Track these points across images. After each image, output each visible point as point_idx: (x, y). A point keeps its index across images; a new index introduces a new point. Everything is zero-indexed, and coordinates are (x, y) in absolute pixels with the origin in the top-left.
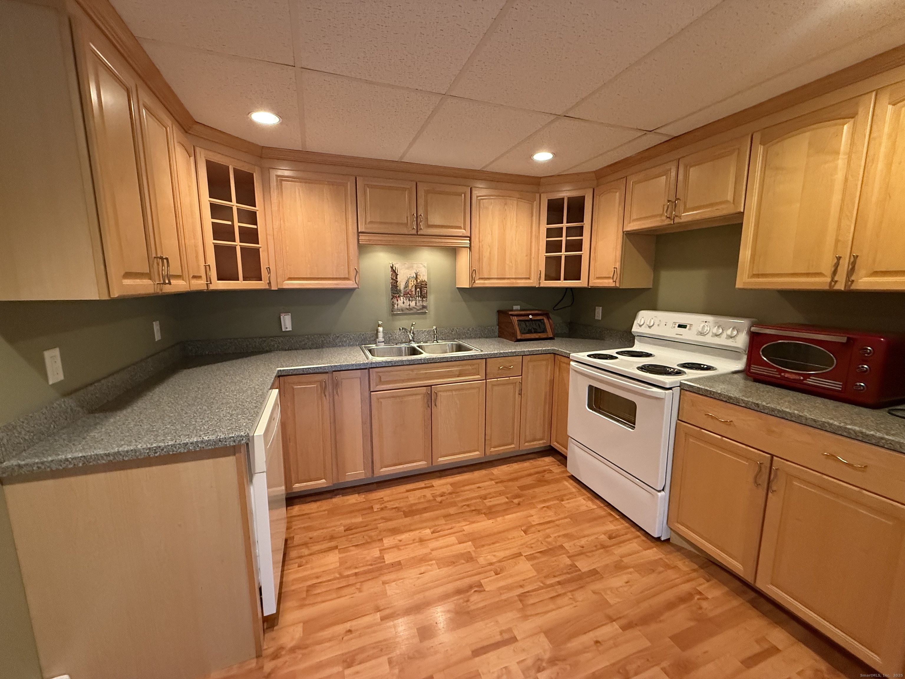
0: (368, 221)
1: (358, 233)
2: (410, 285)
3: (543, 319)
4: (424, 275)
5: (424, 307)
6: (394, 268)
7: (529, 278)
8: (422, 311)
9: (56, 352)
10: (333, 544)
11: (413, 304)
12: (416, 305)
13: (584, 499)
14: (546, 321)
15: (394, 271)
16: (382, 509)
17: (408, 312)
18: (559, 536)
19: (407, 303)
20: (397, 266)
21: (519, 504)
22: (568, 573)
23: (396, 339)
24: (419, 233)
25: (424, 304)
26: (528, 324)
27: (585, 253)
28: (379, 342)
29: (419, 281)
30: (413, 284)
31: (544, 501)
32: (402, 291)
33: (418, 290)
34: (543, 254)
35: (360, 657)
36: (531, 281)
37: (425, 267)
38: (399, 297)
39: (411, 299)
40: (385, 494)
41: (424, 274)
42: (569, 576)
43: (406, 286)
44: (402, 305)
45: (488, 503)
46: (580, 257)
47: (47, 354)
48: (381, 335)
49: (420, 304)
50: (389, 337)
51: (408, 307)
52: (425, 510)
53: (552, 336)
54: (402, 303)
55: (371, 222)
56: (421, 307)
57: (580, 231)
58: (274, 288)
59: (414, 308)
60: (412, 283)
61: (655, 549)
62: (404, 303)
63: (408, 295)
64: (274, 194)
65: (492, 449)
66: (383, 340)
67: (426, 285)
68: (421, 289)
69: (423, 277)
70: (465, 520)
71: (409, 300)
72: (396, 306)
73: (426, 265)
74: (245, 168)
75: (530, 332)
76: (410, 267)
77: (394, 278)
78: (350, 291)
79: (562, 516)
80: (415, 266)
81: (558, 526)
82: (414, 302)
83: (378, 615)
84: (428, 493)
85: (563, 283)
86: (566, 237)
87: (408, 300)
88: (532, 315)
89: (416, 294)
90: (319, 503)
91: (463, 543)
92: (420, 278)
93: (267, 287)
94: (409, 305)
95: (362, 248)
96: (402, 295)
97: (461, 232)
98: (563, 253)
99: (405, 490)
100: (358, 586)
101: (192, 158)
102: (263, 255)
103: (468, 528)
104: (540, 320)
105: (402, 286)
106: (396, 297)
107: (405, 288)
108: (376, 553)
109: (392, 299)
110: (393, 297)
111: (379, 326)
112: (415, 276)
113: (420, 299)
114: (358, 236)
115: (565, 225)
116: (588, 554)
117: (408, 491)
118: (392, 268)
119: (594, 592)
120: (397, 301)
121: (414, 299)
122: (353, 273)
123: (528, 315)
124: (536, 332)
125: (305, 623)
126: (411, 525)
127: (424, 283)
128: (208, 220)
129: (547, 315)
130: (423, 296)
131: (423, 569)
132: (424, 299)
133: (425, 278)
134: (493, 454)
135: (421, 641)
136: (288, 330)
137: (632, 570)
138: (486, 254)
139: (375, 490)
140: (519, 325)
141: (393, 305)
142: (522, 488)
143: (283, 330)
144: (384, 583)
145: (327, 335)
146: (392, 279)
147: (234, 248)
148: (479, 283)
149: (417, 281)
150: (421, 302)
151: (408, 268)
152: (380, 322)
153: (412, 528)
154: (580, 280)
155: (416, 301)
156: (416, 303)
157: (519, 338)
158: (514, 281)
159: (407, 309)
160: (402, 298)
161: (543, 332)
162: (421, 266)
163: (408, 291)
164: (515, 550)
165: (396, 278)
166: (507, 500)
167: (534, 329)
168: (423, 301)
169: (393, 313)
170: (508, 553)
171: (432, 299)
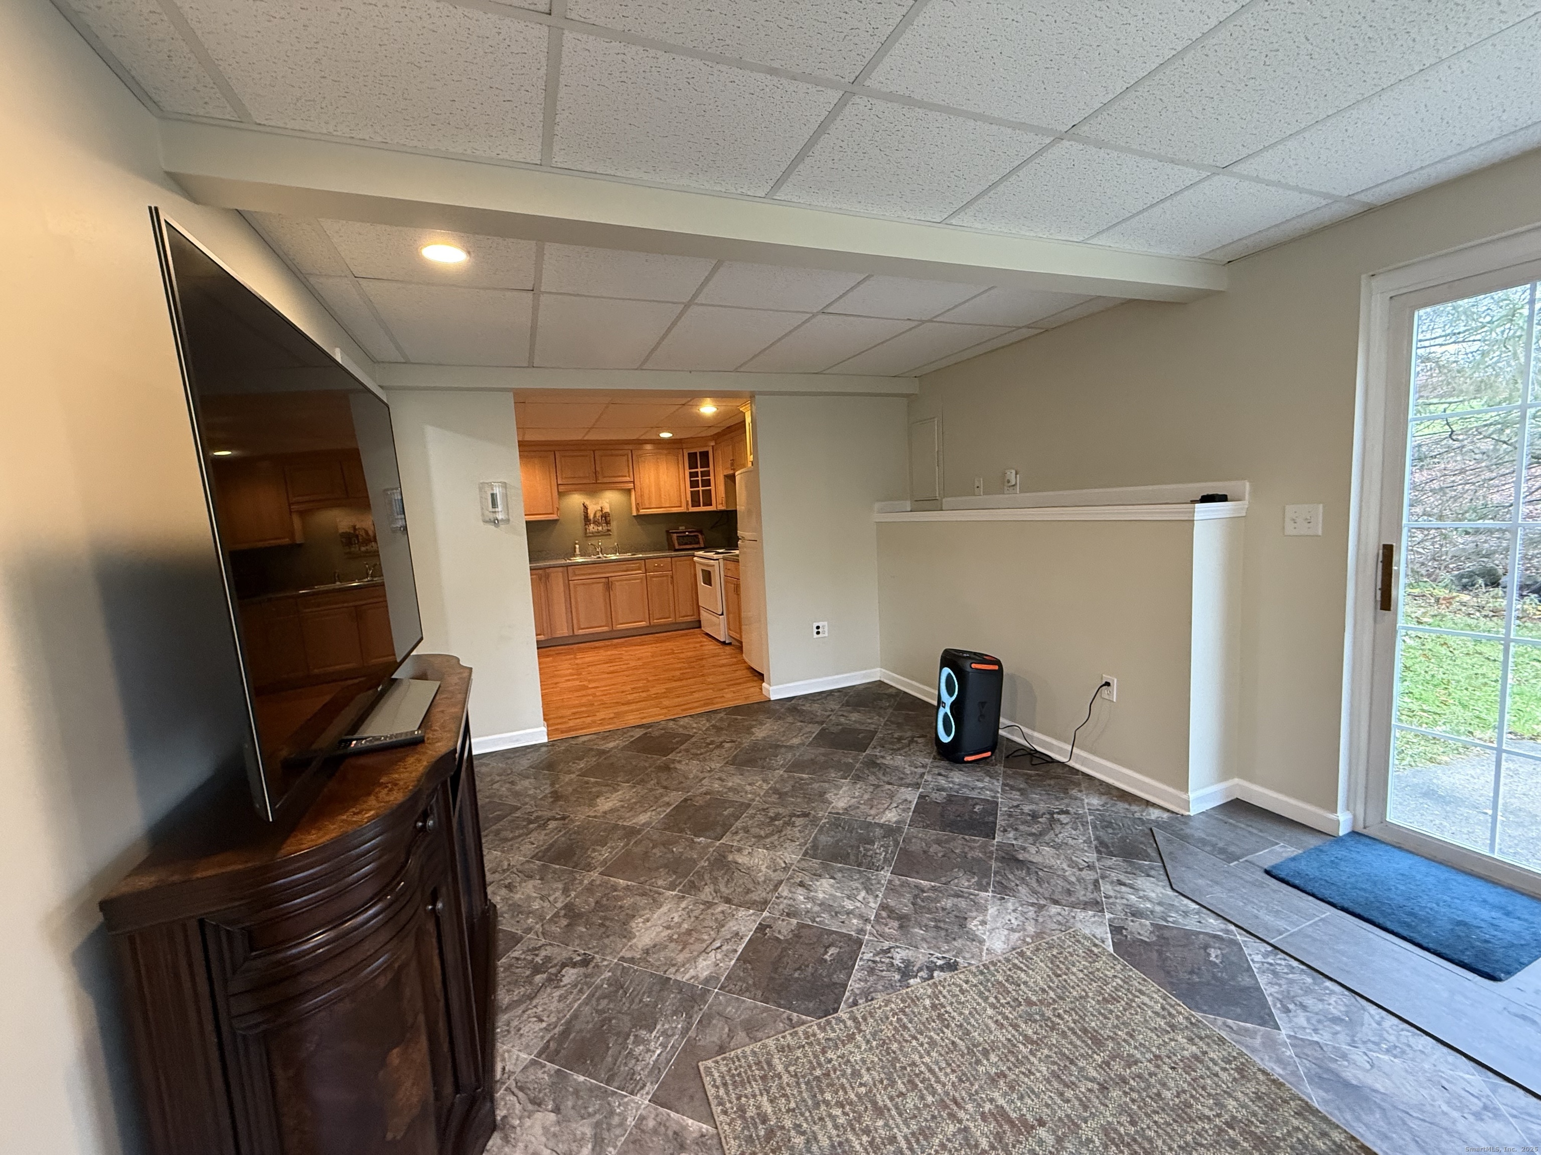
0: (564, 477)
1: (558, 485)
2: (597, 516)
3: (698, 535)
5: (609, 530)
7: (680, 507)
8: (607, 533)
11: (600, 528)
14: (700, 536)
15: (586, 508)
17: (598, 534)
19: (596, 528)
20: (587, 503)
24: (598, 482)
26: (685, 538)
27: (712, 488)
28: (576, 555)
32: (592, 520)
33: (604, 518)
34: (689, 490)
36: (682, 508)
37: (607, 503)
38: (590, 524)
39: (598, 525)
41: (607, 507)
43: (595, 516)
46: (710, 490)
48: (577, 548)
49: (605, 528)
50: (586, 551)
51: (597, 531)
52: (604, 647)
54: (592, 528)
56: (607, 531)
57: (707, 474)
59: (601, 531)
60: (599, 514)
63: (596, 523)
65: (656, 621)
66: (579, 553)
67: (609, 515)
69: (607, 509)
72: (588, 530)
75: (686, 544)
76: (597, 504)
78: (555, 521)
80: (600, 502)
85: (702, 509)
86: (701, 477)
87: (596, 526)
88: (689, 532)
89: (602, 521)
92: (604, 511)
94: (598, 529)
95: (561, 494)
96: (592, 523)
97: (628, 479)
98: (700, 488)
104: (695, 536)
105: (591, 516)
106: (588, 524)
107: (594, 518)
110: (586, 525)
111: (576, 544)
112: (601, 509)
113: (605, 525)
114: (558, 487)
115: (699, 470)
118: (584, 505)
120: (589, 527)
121: (601, 525)
122: (556, 510)
123: (686, 532)
124: (691, 544)
130: (608, 523)
132: (609, 525)
133: (608, 510)
138: (646, 491)
140: (677, 539)
141: (586, 530)
146: (584, 512)
148: (642, 512)
149: (602, 513)
151: (595, 504)
152: (577, 542)
154: (712, 506)
155: (603, 526)
156: (603, 528)
157: (674, 548)
158: (669, 509)
160: (592, 525)
161: (697, 544)
162: (605, 502)
163: (596, 520)
165: (587, 512)
167: (689, 542)
168: (607, 526)
169: (586, 535)
171: (614, 525)
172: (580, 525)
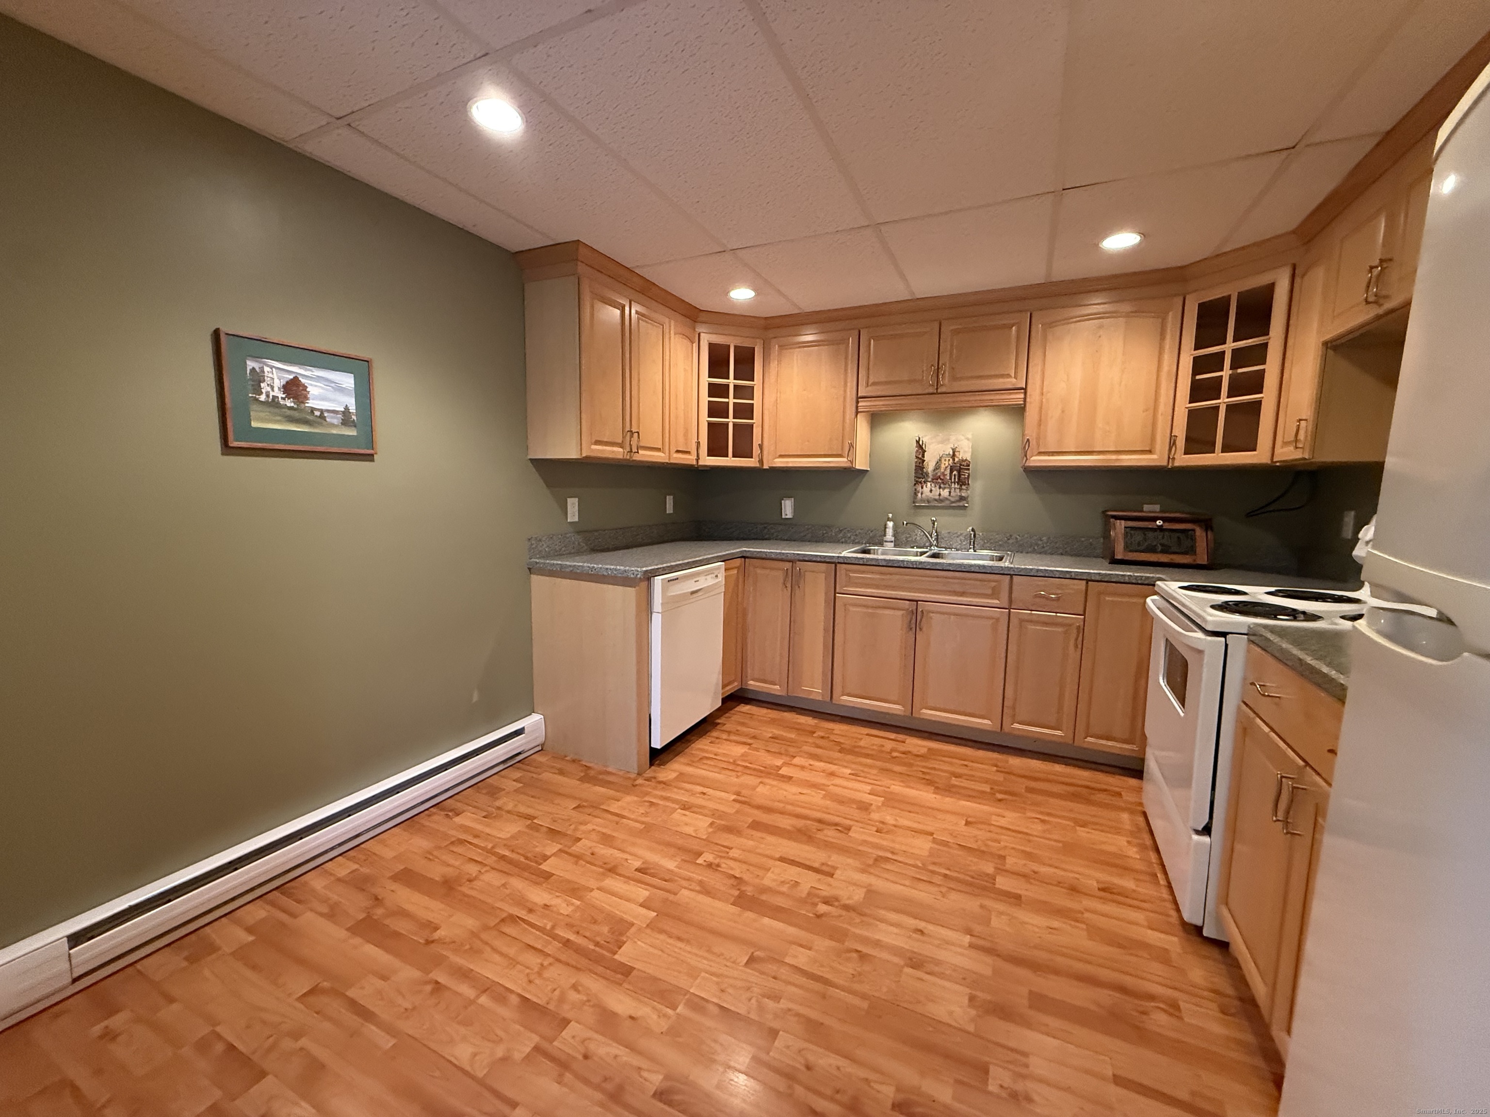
0: (871, 381)
1: (858, 398)
2: (943, 466)
3: (1194, 530)
4: (965, 452)
5: (962, 498)
6: (921, 443)
7: (1150, 452)
8: (960, 505)
9: (575, 501)
10: (750, 741)
11: (945, 493)
12: (950, 495)
13: (1128, 842)
14: (1199, 532)
15: (920, 447)
16: (822, 737)
17: (937, 505)
18: (1013, 848)
19: (936, 491)
20: (925, 439)
21: (1000, 800)
22: (973, 878)
23: (915, 541)
24: (939, 391)
25: (963, 495)
26: (1150, 535)
27: (1268, 397)
28: (886, 541)
29: (956, 460)
30: (947, 465)
31: (1049, 814)
32: (930, 475)
33: (955, 472)
34: (1183, 404)
35: (696, 809)
36: (1154, 457)
37: (968, 439)
38: (925, 482)
39: (942, 486)
40: (839, 728)
41: (966, 449)
42: (971, 880)
43: (937, 467)
44: (929, 494)
45: (954, 781)
46: (1258, 404)
47: (570, 501)
48: (890, 532)
49: (956, 493)
50: (907, 538)
51: (937, 497)
52: (867, 756)
53: (1205, 563)
54: (928, 490)
55: (874, 384)
56: (957, 498)
57: (1259, 354)
58: (766, 467)
59: (947, 499)
60: (946, 463)
61: (1175, 939)
62: (931, 491)
63: (939, 481)
64: (774, 365)
65: (1016, 726)
66: (893, 539)
67: (969, 466)
68: (959, 472)
69: (965, 454)
70: (902, 781)
71: (940, 488)
72: (919, 495)
73: (970, 436)
74: (747, 343)
75: (1152, 550)
76: (946, 440)
77: (920, 456)
79: (1056, 837)
80: (953, 438)
81: (1029, 841)
82: (947, 491)
83: (734, 797)
84: (889, 745)
85: (1219, 458)
86: (1232, 367)
87: (938, 487)
88: (1164, 520)
89: (951, 479)
90: (769, 711)
91: (876, 796)
92: (960, 456)
93: (758, 465)
94: (940, 495)
96: (930, 480)
97: (1014, 381)
98: (1224, 400)
99: (866, 733)
100: (739, 774)
101: (695, 345)
102: (756, 431)
103: (897, 787)
104: (1183, 531)
105: (930, 466)
106: (920, 483)
107: (934, 470)
108: (779, 762)
109: (915, 484)
110: (916, 483)
111: (889, 519)
112: (951, 453)
113: (956, 486)
114: (857, 402)
115: (1230, 346)
116: (1032, 881)
117: (867, 735)
118: (918, 442)
119: (982, 906)
120: (922, 488)
121: (947, 486)
123: (1155, 519)
124: (1166, 550)
125: (681, 774)
126: (838, 759)
127: (965, 463)
128: (705, 399)
129: (1207, 525)
130: (963, 482)
131: (804, 791)
132: (964, 487)
133: (968, 456)
134: (1015, 733)
135: (748, 827)
136: (787, 517)
137: (1084, 926)
138: (1054, 414)
139: (834, 721)
140: (1126, 535)
141: (916, 494)
142: (1030, 790)
143: (783, 517)
144: (761, 782)
145: (828, 527)
146: (917, 457)
147: (727, 424)
148: (1037, 461)
149: (954, 460)
150: (958, 491)
151: (942, 442)
152: (890, 515)
153: (835, 762)
154: (1255, 450)
155: (950, 488)
156: (950, 492)
157: (1119, 556)
158: (1114, 457)
159: (936, 500)
160: (929, 484)
161: (1185, 553)
162: (963, 438)
163: (939, 474)
164: (929, 829)
165: (923, 456)
166: (988, 790)
167: (1162, 545)
168: (961, 489)
169: (917, 506)
170: (915, 825)
171: (977, 489)
172: (905, 485)
